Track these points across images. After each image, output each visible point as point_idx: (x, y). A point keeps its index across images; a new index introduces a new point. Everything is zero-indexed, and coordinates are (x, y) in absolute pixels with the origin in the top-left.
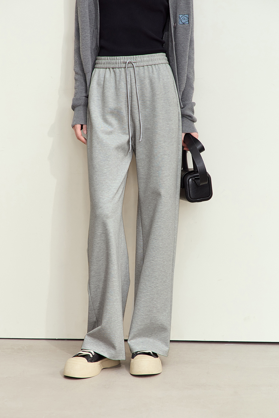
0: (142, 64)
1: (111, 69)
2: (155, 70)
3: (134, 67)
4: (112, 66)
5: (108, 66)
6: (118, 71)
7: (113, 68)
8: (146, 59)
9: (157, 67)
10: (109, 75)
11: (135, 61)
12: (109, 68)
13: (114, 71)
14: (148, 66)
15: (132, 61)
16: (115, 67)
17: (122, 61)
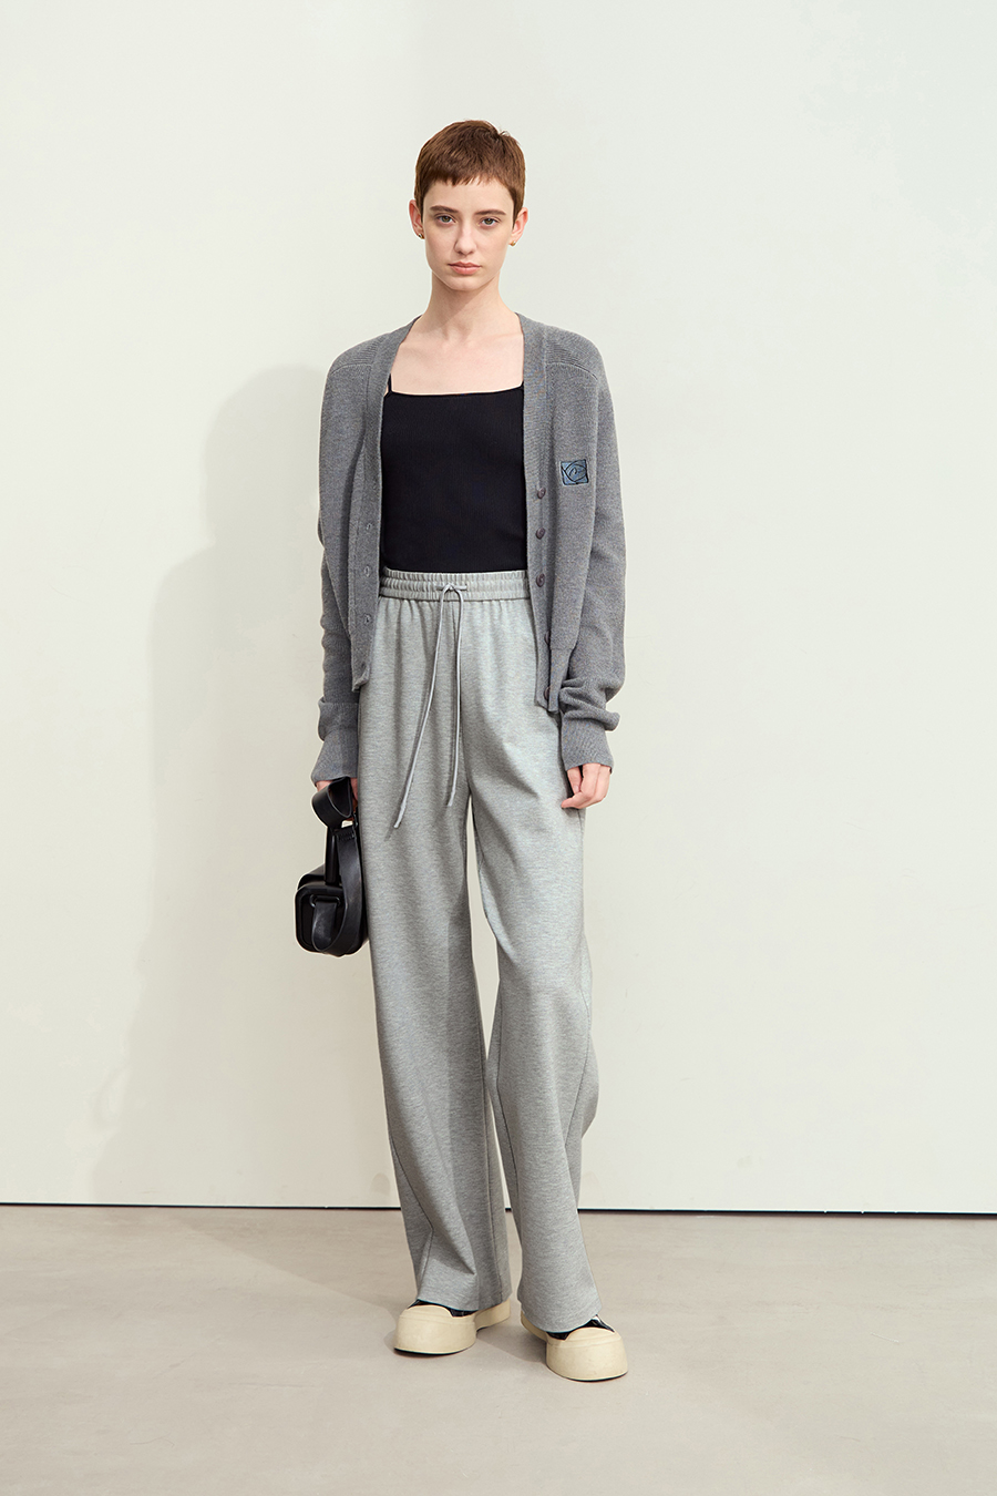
0: (479, 595)
1: (413, 602)
2: (505, 613)
3: (460, 601)
4: (416, 595)
5: (406, 594)
6: (428, 608)
7: (417, 601)
8: (488, 583)
9: (511, 607)
10: (410, 615)
11: (465, 587)
12: (409, 600)
13: (419, 607)
14: (490, 601)
15: (458, 587)
16: (420, 598)
17: (435, 584)
